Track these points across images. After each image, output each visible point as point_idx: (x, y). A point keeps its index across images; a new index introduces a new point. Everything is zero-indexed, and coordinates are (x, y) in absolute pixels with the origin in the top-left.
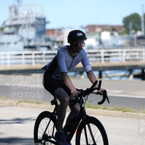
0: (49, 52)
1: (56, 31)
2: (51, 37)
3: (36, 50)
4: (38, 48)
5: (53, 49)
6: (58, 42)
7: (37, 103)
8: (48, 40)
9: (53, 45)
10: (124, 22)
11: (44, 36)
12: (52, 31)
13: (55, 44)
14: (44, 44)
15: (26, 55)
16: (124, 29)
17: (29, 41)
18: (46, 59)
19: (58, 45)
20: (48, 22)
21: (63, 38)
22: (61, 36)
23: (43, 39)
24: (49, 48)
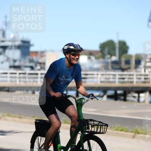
0: (32, 72)
1: (39, 53)
2: (35, 58)
3: (21, 70)
4: (22, 68)
5: (35, 69)
6: (40, 63)
7: (19, 117)
8: (31, 61)
9: (36, 66)
10: (100, 47)
11: (28, 58)
12: (36, 53)
13: (38, 65)
14: (28, 64)
15: (11, 73)
16: (100, 54)
17: (15, 61)
18: (29, 78)
19: (40, 66)
20: (33, 45)
21: (45, 60)
22: (44, 58)
23: (27, 60)
24: (32, 68)
